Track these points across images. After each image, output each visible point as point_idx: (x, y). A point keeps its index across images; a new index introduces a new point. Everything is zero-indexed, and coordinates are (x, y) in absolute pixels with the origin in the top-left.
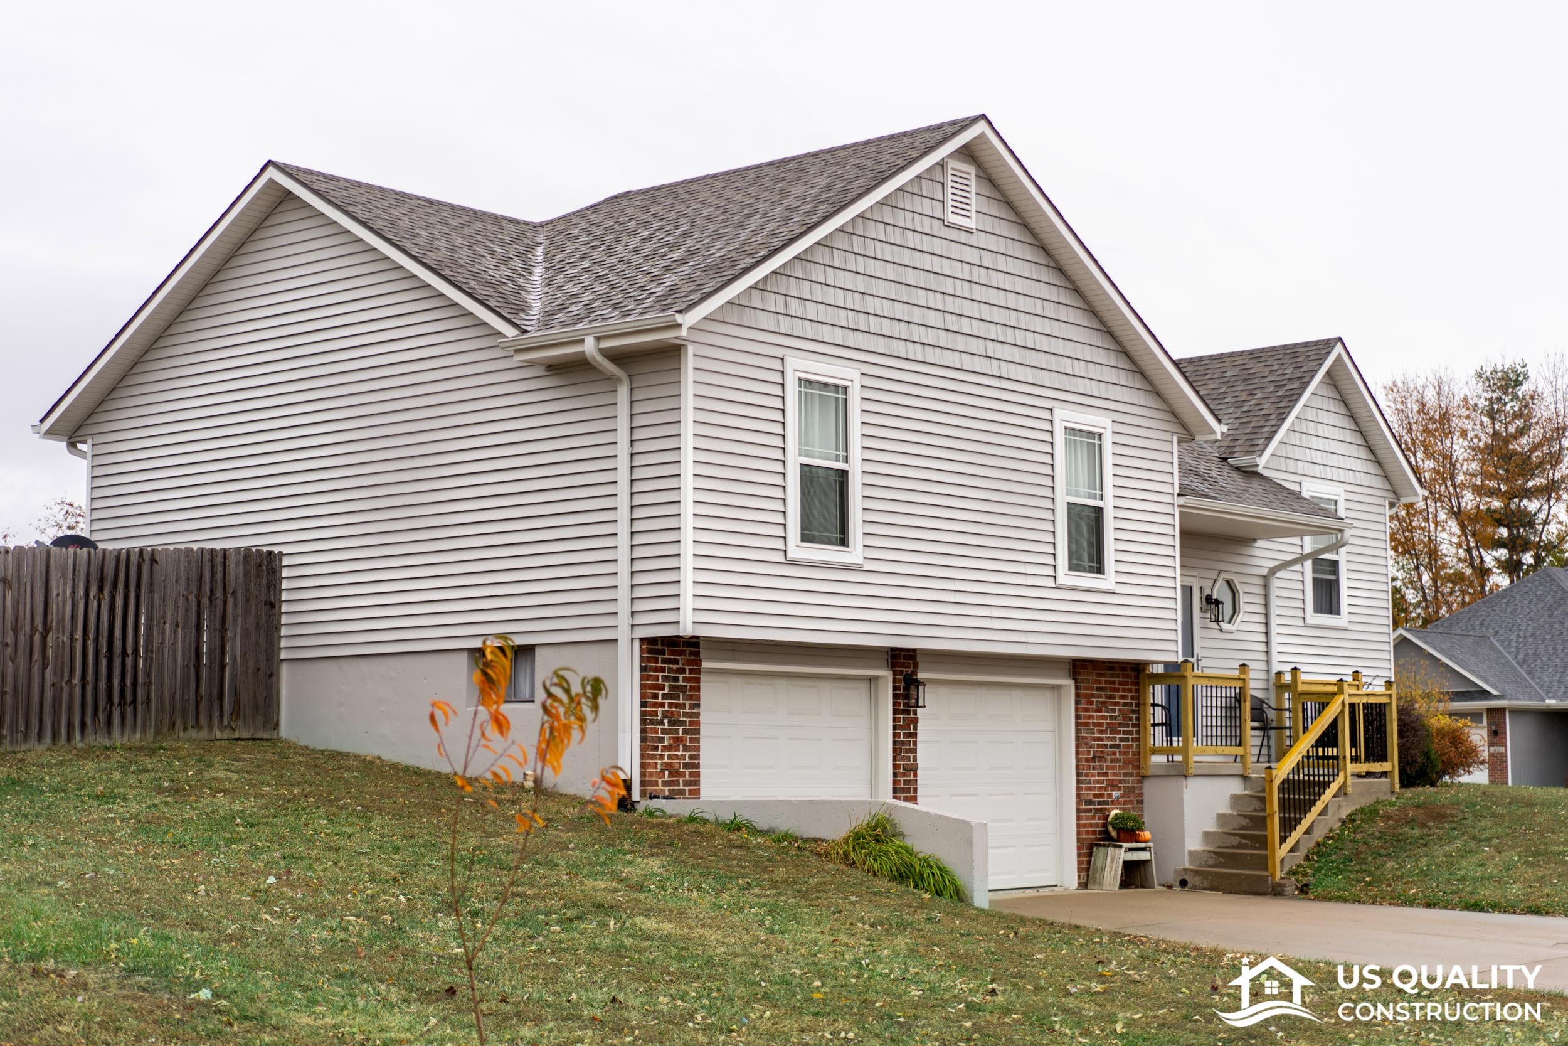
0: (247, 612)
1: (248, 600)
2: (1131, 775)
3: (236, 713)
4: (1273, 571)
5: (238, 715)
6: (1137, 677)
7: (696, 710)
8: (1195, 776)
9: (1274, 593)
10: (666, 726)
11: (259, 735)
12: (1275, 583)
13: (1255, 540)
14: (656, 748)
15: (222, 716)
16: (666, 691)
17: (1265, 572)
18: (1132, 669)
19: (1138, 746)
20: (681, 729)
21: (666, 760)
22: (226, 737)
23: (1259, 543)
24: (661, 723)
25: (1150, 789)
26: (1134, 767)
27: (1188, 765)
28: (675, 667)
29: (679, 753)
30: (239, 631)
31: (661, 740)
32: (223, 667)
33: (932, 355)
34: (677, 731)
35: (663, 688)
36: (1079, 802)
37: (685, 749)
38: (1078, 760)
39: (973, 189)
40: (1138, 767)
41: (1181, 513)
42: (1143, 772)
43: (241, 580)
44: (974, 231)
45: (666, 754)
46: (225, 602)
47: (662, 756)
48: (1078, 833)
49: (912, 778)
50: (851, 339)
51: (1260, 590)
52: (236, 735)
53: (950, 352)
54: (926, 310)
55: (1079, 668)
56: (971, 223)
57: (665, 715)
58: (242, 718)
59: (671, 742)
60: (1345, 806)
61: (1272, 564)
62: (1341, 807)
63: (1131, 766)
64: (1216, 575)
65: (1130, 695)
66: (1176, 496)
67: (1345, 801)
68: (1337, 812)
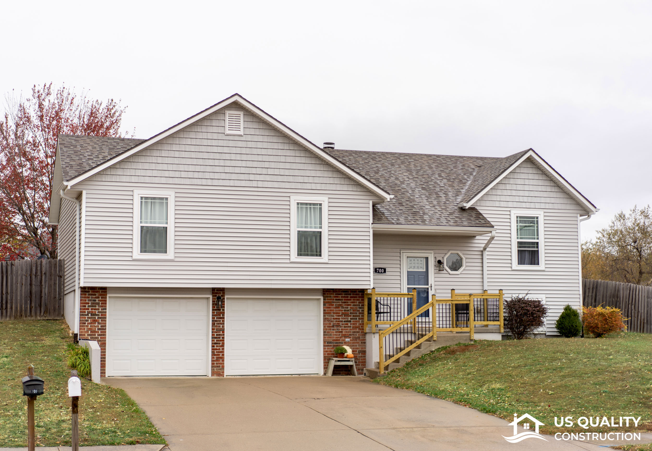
0: (51, 279)
1: (51, 275)
2: (358, 332)
3: (46, 312)
5: (47, 312)
7: (104, 311)
9: (485, 257)
10: (90, 316)
11: (56, 318)
12: (486, 253)
13: (475, 237)
14: (85, 323)
15: (41, 312)
16: (90, 305)
17: (482, 249)
18: (359, 292)
19: (363, 321)
20: (97, 317)
21: (89, 327)
22: (42, 319)
23: (477, 238)
24: (88, 315)
25: (368, 337)
26: (360, 329)
27: (372, 330)
28: (94, 296)
29: (96, 325)
30: (47, 285)
31: (87, 321)
32: (41, 297)
33: (216, 182)
34: (95, 318)
35: (89, 303)
36: (324, 342)
37: (99, 323)
38: (324, 327)
39: (242, 120)
40: (363, 329)
41: (374, 231)
42: (365, 331)
43: (48, 269)
44: (243, 135)
45: (90, 325)
46: (41, 276)
47: (87, 326)
48: (324, 354)
49: (221, 333)
50: (171, 181)
51: (480, 257)
52: (47, 318)
53: (228, 180)
54: (214, 167)
55: (326, 292)
56: (241, 133)
57: (88, 313)
58: (48, 313)
59: (92, 321)
60: (432, 345)
61: (483, 245)
62: (430, 346)
63: (357, 329)
64: (445, 252)
65: (358, 301)
66: (371, 224)
67: (432, 343)
68: (427, 348)
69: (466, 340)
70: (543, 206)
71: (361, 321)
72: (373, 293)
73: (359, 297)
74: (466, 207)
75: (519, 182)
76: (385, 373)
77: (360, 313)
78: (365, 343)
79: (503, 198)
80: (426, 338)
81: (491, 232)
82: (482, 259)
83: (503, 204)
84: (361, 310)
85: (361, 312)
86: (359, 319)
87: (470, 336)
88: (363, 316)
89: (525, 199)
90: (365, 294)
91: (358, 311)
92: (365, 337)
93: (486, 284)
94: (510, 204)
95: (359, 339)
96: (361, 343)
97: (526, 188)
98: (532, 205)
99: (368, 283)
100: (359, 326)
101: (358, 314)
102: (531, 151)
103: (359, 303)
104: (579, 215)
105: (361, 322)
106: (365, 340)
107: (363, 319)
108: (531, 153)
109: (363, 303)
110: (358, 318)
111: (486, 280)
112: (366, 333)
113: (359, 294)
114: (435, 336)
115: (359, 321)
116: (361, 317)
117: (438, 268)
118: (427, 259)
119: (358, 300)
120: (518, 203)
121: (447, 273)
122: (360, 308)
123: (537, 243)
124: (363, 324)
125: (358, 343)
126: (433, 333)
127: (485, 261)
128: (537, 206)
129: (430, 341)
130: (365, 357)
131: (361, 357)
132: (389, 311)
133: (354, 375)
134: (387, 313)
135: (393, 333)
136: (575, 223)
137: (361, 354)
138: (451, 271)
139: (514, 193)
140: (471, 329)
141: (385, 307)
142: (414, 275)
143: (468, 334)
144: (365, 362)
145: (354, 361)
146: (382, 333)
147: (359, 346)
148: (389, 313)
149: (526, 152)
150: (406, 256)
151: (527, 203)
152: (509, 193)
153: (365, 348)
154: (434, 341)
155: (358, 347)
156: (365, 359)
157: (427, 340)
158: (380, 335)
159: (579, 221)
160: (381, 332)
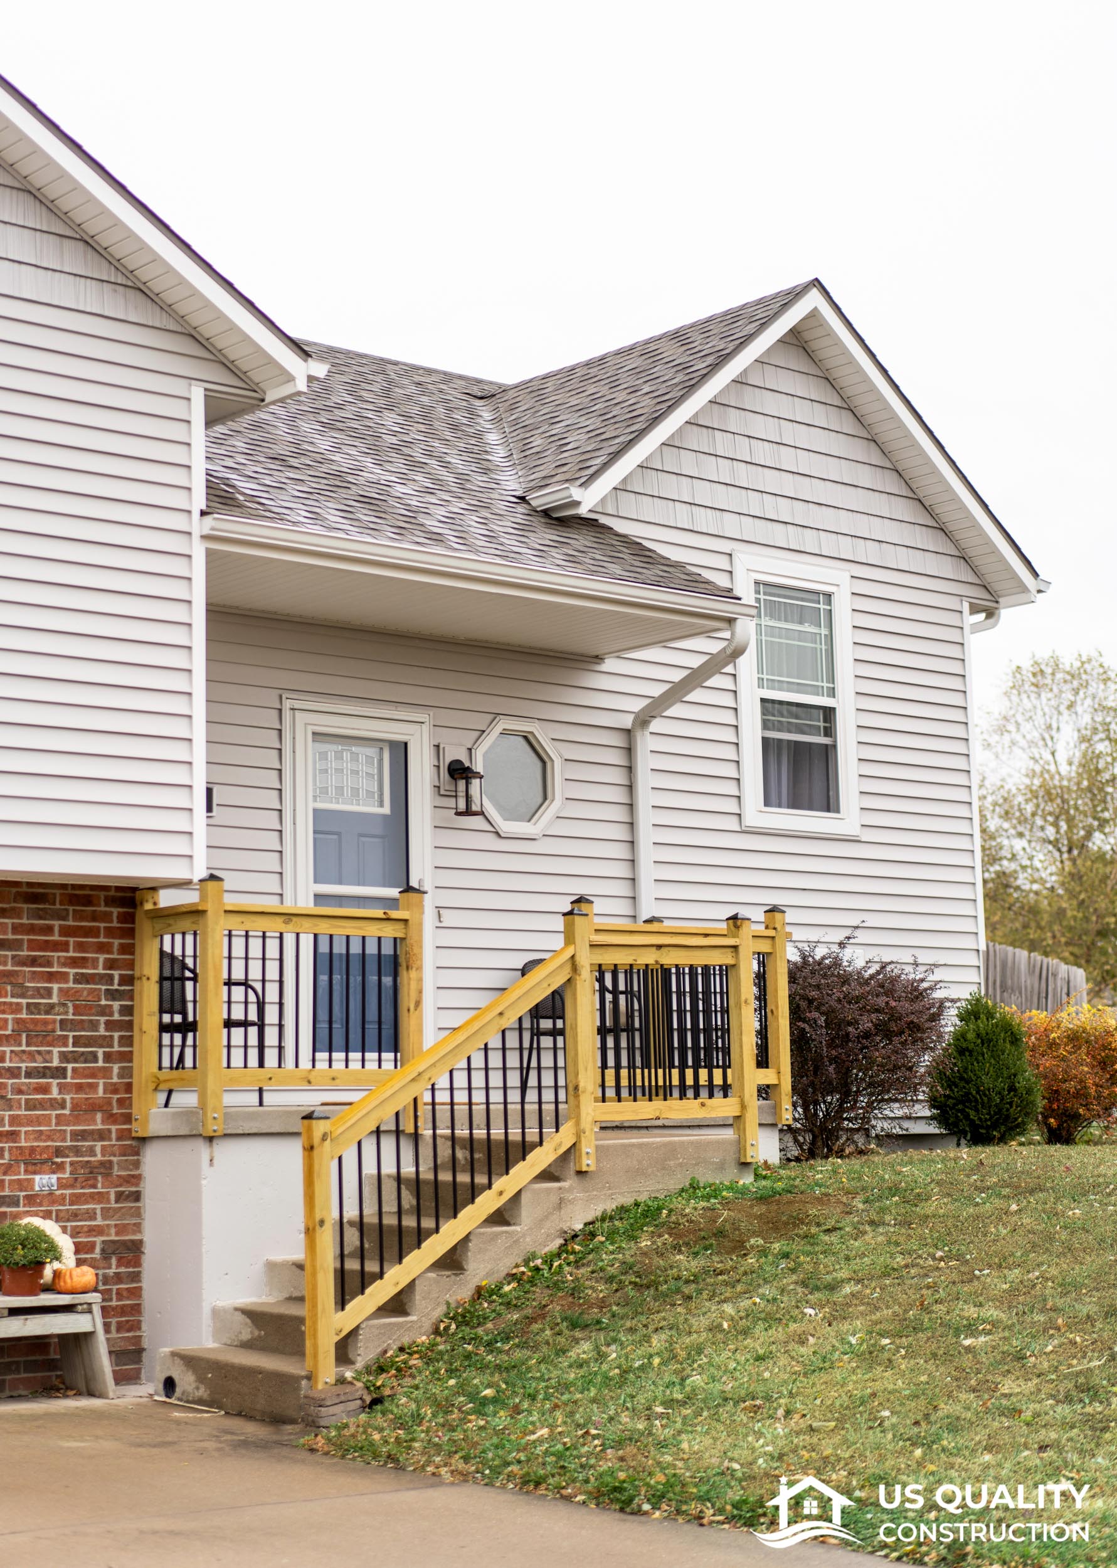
2: (102, 1135)
4: (643, 720)
6: (129, 918)
8: (226, 1135)
9: (645, 762)
13: (598, 659)
17: (627, 722)
18: (111, 901)
19: (126, 1072)
23: (609, 664)
25: (153, 1160)
26: (111, 1118)
27: (205, 1114)
40: (128, 1119)
41: (210, 554)
42: (138, 1130)
51: (617, 758)
60: (571, 1202)
61: (637, 705)
62: (560, 1204)
63: (99, 1116)
64: (481, 722)
65: (102, 958)
66: (196, 514)
67: (570, 1190)
68: (547, 1217)
69: (721, 1167)
70: (846, 548)
71: (116, 1068)
72: (210, 907)
73: (110, 932)
74: (577, 504)
75: (760, 427)
76: (341, 1381)
77: (110, 1025)
78: (137, 1196)
79: (704, 493)
80: (540, 1159)
81: (731, 621)
82: (630, 769)
83: (705, 520)
84: (116, 1005)
85: (116, 1017)
86: (108, 1057)
87: (740, 1145)
88: (128, 1041)
89: (784, 510)
90: (139, 916)
91: (105, 1011)
92: (137, 1164)
93: (648, 891)
94: (731, 525)
95: (107, 1175)
96: (119, 1197)
97: (787, 457)
98: (809, 540)
99: (178, 845)
100: (109, 1102)
101: (102, 1031)
102: (815, 293)
103: (111, 965)
104: (966, 607)
105: (120, 1076)
106: (138, 1178)
107: (127, 1057)
108: (813, 300)
109: (131, 965)
110: (100, 1052)
111: (647, 872)
112: (143, 1140)
113: (106, 917)
114: (588, 1147)
115: (106, 1072)
116: (116, 1048)
117: (451, 802)
118: (400, 751)
119: (102, 948)
120: (756, 520)
121: (492, 829)
122: (112, 995)
123: (829, 713)
124: (129, 1087)
125: (101, 1197)
126: (579, 1134)
127: (645, 780)
128: (828, 545)
129: (557, 1179)
130: (136, 1277)
131: (118, 1278)
132: (253, 1016)
133: (100, 1396)
134: (245, 1024)
135: (378, 1132)
136: (954, 636)
137: (114, 1261)
138: (505, 820)
139: (744, 476)
140: (743, 1107)
141: (238, 993)
142: (339, 834)
143: (728, 1134)
144: (137, 1309)
145: (96, 1309)
146: (324, 1138)
147: (104, 1218)
148: (253, 1024)
149: (795, 295)
150: (310, 729)
151: (790, 527)
152: (723, 471)
153: (138, 1227)
154: (580, 1173)
155: (99, 1222)
156: (136, 1293)
157: (547, 1175)
158: (310, 1149)
159: (967, 630)
160: (320, 1128)
